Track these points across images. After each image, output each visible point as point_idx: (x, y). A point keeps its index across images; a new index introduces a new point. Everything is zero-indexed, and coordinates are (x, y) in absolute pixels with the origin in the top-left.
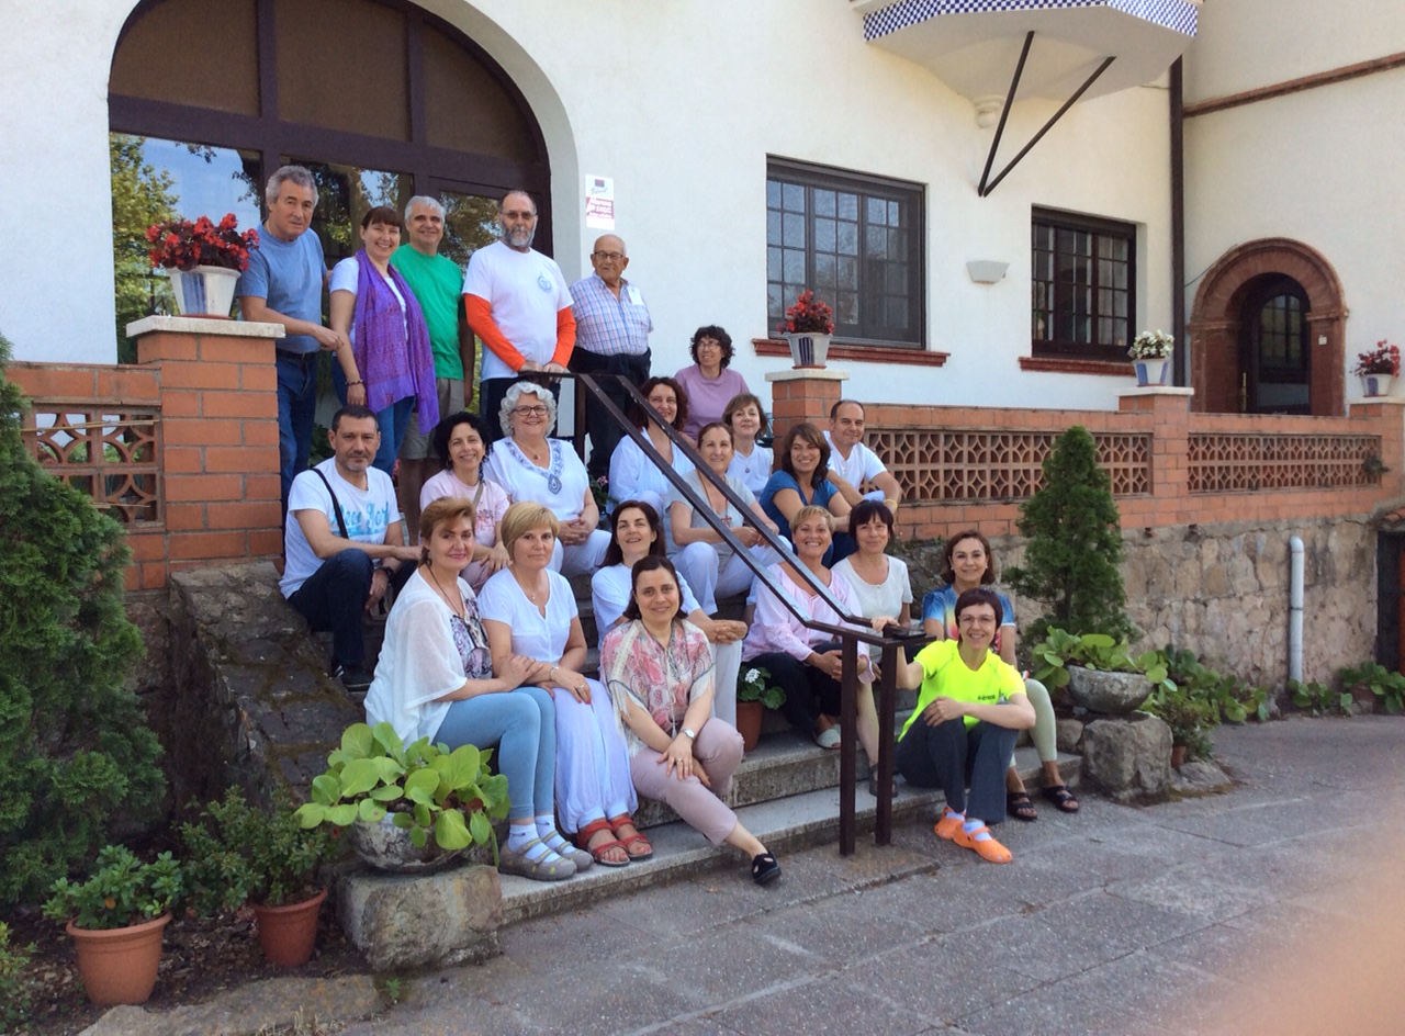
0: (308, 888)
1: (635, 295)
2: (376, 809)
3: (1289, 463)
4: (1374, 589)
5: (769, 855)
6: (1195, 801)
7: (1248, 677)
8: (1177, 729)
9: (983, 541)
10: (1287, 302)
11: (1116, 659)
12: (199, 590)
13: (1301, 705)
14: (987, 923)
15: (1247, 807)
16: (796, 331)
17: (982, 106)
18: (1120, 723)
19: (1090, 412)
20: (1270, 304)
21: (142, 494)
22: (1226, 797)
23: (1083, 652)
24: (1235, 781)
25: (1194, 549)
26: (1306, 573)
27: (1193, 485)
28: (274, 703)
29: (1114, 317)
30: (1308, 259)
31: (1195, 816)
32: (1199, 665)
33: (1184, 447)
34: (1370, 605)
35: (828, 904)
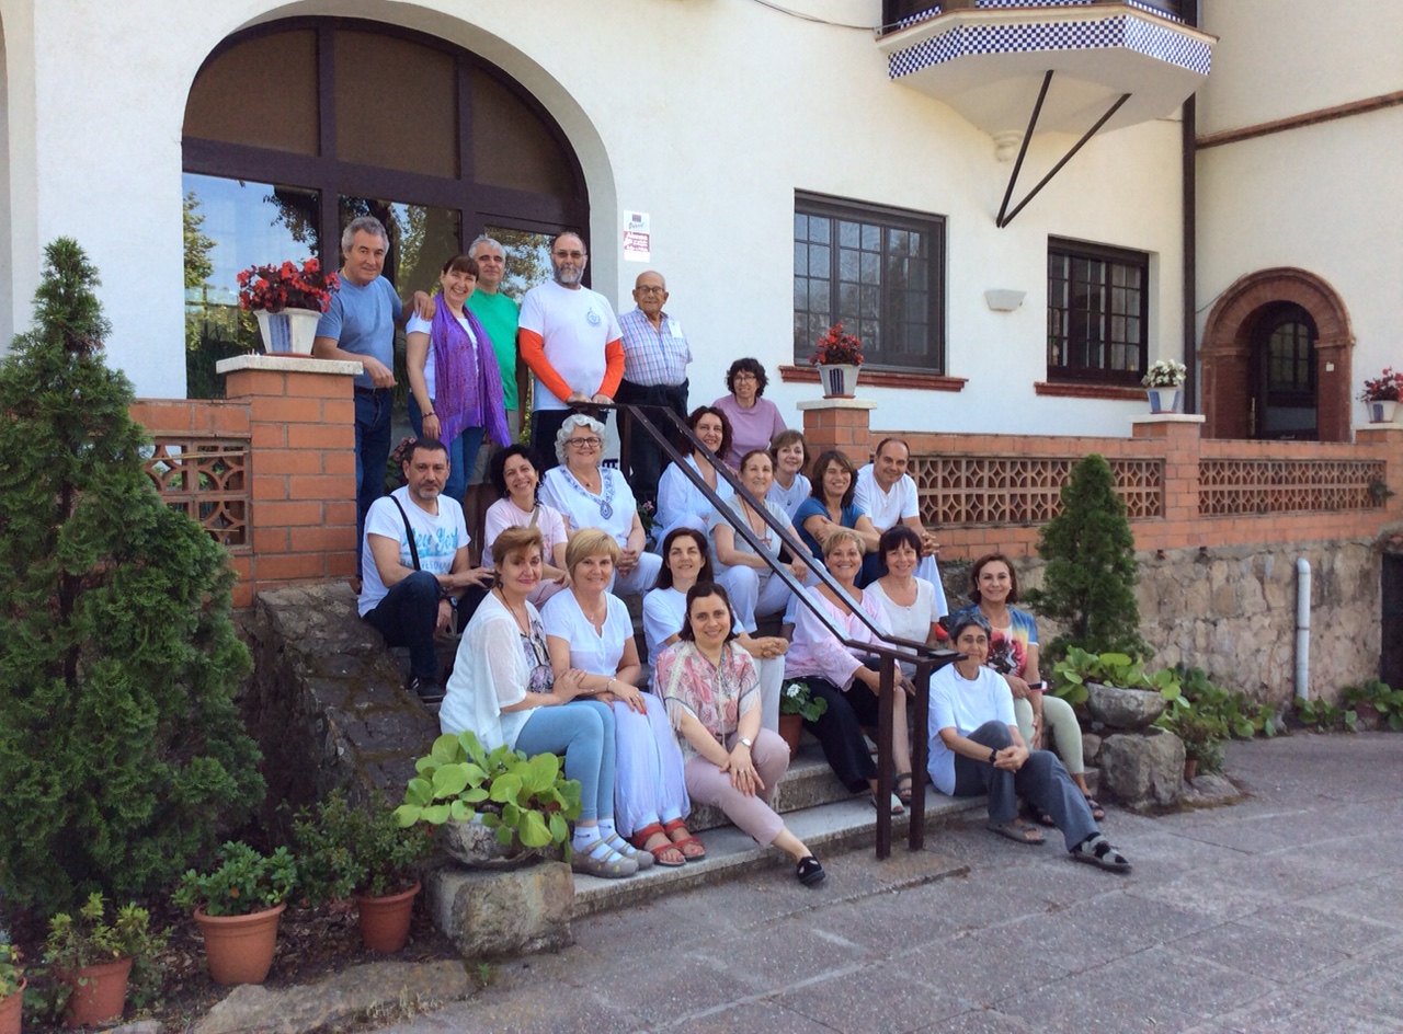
0: (403, 882)
1: (675, 328)
2: (466, 809)
3: (1297, 487)
4: (1378, 609)
5: (814, 858)
6: (1205, 812)
7: (1256, 695)
8: (1189, 744)
9: (1008, 564)
10: (1296, 329)
11: (1133, 677)
12: (284, 609)
13: (1307, 721)
14: (1017, 920)
15: (1256, 817)
16: (828, 362)
17: (1002, 141)
18: (1136, 738)
19: (1104, 439)
20: (1279, 330)
21: (233, 520)
22: (1235, 808)
23: (1101, 670)
24: (1244, 793)
25: (1205, 570)
26: (1312, 594)
27: (1203, 508)
28: (358, 712)
29: (1126, 343)
30: (1316, 289)
31: (1208, 825)
32: (1209, 683)
33: (1195, 472)
34: (1374, 625)
35: (869, 903)
